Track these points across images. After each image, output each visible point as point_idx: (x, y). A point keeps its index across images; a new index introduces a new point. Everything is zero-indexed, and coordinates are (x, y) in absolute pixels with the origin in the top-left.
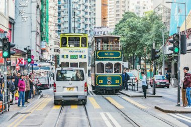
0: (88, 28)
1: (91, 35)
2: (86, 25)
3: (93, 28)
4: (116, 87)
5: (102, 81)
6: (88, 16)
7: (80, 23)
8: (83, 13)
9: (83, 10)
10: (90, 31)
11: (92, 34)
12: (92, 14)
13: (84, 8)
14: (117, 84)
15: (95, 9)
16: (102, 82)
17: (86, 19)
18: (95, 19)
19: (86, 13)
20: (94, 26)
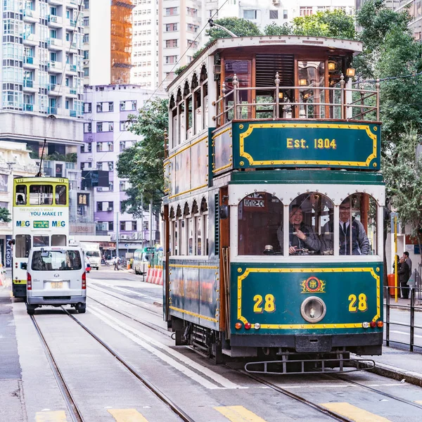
0: (62, 90)
1: (73, 115)
2: (54, 77)
3: (80, 91)
4: (349, 334)
5: (270, 299)
6: (61, 44)
7: (33, 71)
8: (43, 33)
9: (45, 22)
10: (69, 100)
11: (78, 110)
12: (78, 38)
13: (49, 12)
14: (359, 317)
15: (86, 20)
16: (270, 307)
17: (55, 54)
18: (86, 54)
19: (55, 31)
20: (83, 81)
